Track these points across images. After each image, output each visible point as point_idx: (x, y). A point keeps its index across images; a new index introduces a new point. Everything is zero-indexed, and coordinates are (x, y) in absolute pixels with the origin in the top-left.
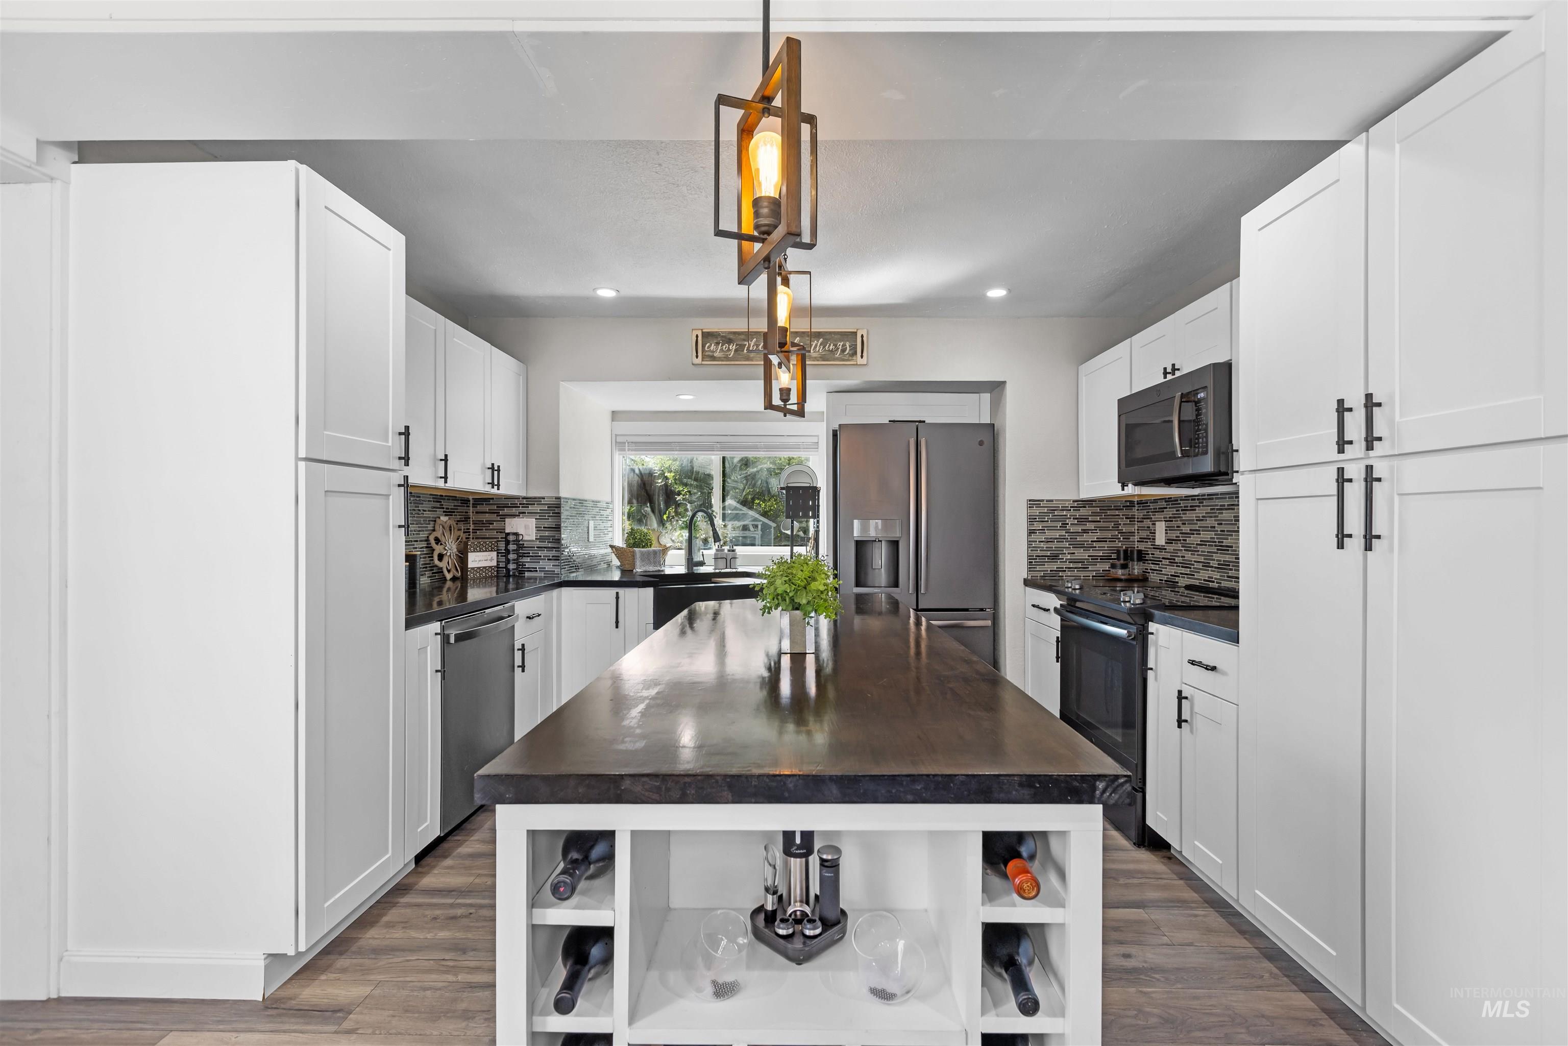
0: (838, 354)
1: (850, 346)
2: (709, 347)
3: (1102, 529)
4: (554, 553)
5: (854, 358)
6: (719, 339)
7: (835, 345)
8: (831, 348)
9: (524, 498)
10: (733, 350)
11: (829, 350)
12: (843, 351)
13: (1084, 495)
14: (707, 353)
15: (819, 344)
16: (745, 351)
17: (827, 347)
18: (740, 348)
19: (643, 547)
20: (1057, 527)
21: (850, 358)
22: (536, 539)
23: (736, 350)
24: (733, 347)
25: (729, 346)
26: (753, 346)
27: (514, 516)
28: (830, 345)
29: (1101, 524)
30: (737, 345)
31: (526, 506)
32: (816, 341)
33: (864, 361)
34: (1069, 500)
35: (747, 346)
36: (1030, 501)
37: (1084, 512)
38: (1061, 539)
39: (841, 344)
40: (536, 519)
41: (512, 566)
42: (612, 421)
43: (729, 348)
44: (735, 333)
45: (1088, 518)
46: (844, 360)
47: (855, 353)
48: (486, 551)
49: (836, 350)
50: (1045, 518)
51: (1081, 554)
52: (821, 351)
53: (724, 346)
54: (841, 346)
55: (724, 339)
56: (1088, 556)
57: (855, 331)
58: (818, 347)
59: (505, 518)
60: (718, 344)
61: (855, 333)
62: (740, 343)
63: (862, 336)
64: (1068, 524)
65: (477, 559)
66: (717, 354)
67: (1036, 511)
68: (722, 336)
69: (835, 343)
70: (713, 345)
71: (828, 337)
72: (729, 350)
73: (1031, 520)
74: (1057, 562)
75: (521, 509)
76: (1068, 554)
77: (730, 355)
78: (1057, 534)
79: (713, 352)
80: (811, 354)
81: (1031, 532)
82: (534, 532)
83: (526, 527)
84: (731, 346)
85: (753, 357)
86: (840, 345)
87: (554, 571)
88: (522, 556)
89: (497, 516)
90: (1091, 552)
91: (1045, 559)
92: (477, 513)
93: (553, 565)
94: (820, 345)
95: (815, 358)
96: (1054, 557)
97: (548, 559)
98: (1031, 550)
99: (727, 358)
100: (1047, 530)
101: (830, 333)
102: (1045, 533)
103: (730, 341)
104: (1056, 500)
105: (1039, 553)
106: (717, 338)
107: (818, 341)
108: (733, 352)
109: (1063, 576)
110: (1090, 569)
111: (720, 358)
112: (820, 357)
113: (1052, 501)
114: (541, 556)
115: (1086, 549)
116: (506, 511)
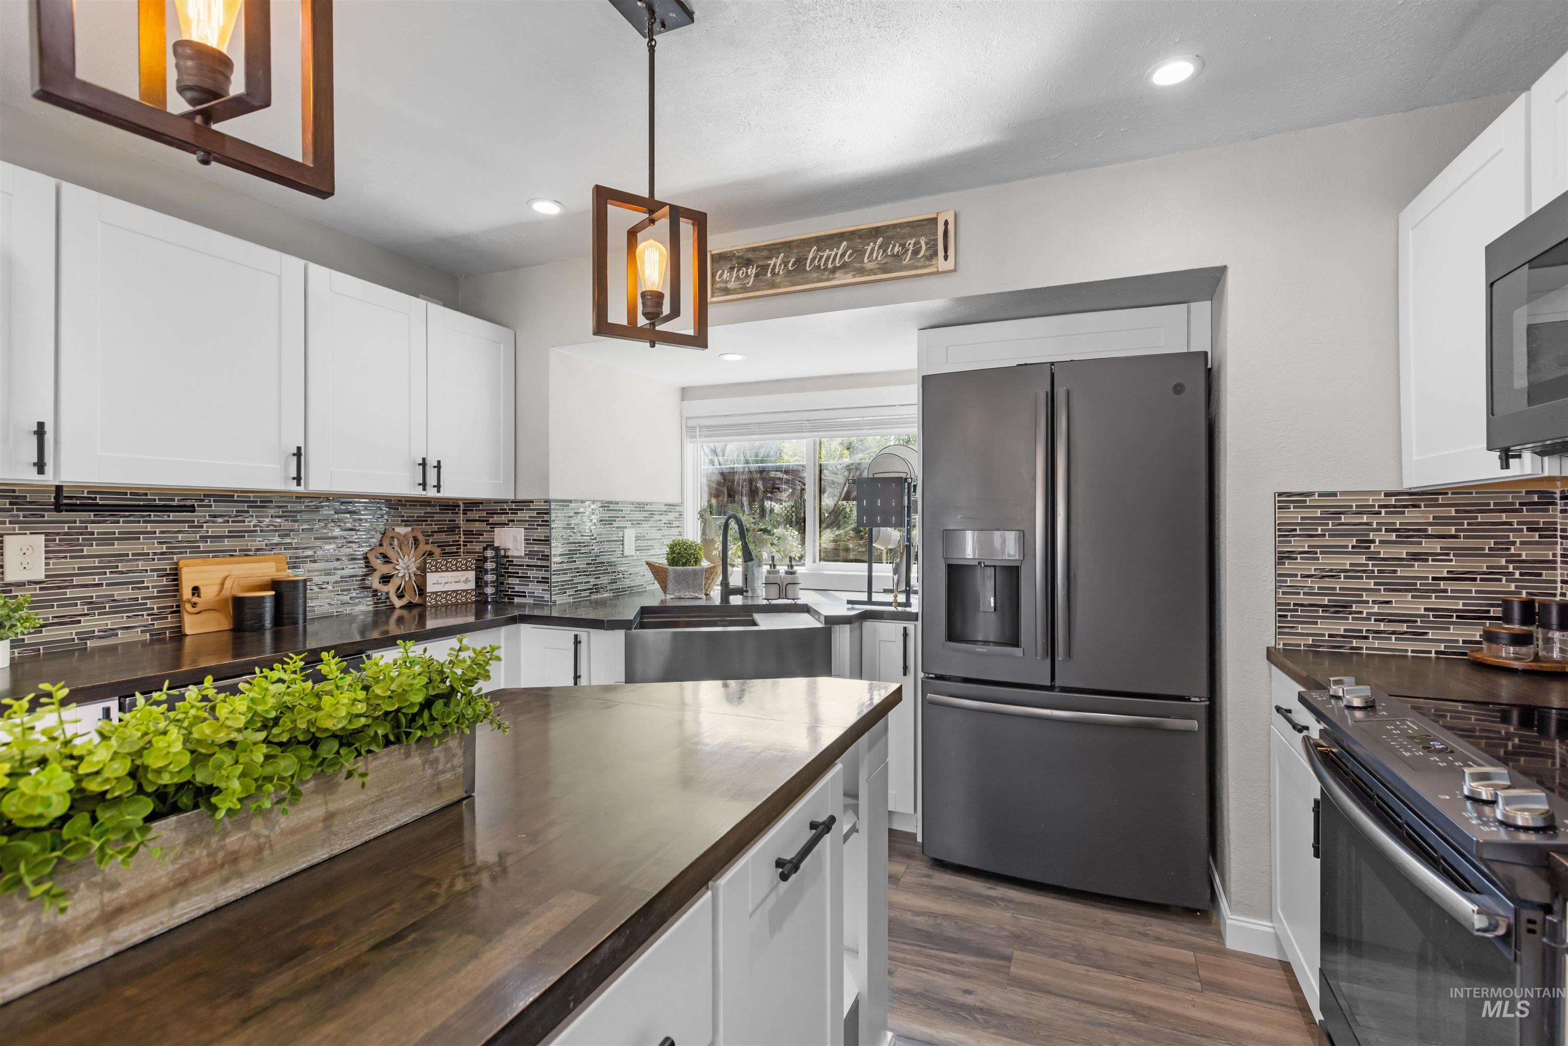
0: (908, 259)
1: (927, 244)
2: (721, 276)
3: (1462, 552)
4: (542, 574)
5: (934, 262)
6: (734, 262)
7: (903, 246)
8: (896, 250)
9: (513, 502)
10: (753, 275)
11: (893, 255)
12: (916, 252)
13: (1413, 480)
14: (718, 286)
15: (876, 248)
16: (769, 275)
17: (889, 250)
18: (763, 269)
19: (684, 564)
20: (1347, 547)
21: (928, 263)
22: (525, 554)
23: (757, 275)
24: (752, 271)
25: (747, 270)
26: (780, 265)
27: (503, 525)
28: (894, 246)
29: (1461, 542)
30: (757, 267)
31: (514, 512)
32: (872, 244)
33: (950, 265)
34: (1377, 493)
35: (771, 267)
36: (1280, 495)
37: (1412, 516)
38: (1354, 572)
39: (912, 242)
40: (525, 529)
41: (489, 590)
42: (682, 400)
43: (747, 272)
44: (754, 249)
45: (1426, 530)
46: (916, 268)
47: (935, 253)
48: (457, 570)
49: (903, 254)
50: (1317, 530)
51: (1404, 603)
52: (879, 259)
53: (741, 272)
54: (911, 246)
55: (740, 260)
56: (1426, 610)
57: (934, 216)
58: (875, 252)
59: (494, 528)
60: (732, 269)
61: (934, 221)
62: (760, 263)
63: (946, 223)
64: (1373, 541)
65: (443, 581)
66: (731, 285)
67: (1295, 515)
68: (739, 257)
69: (902, 242)
70: (726, 271)
71: (890, 234)
72: (747, 276)
73: (1284, 532)
74: (1347, 619)
75: (511, 517)
76: (1374, 602)
77: (748, 283)
78: (1346, 562)
79: (726, 282)
80: (865, 265)
81: (1282, 557)
82: (523, 546)
83: (515, 539)
84: (749, 270)
85: (780, 283)
86: (910, 244)
87: (543, 597)
88: (509, 577)
89: (487, 524)
90: (1434, 601)
91: (1317, 611)
92: (467, 521)
93: (543, 590)
94: (880, 247)
95: (871, 270)
96: (1340, 609)
97: (538, 582)
98: (1284, 593)
99: (745, 289)
100: (1321, 553)
101: (894, 226)
102: (1318, 559)
103: (748, 263)
104: (1342, 493)
105: (1302, 598)
106: (731, 260)
107: (875, 244)
108: (752, 278)
109: (1361, 648)
110: (1430, 636)
111: (735, 289)
112: (879, 269)
113: (1334, 494)
114: (529, 577)
115: (1421, 594)
116: (496, 519)
